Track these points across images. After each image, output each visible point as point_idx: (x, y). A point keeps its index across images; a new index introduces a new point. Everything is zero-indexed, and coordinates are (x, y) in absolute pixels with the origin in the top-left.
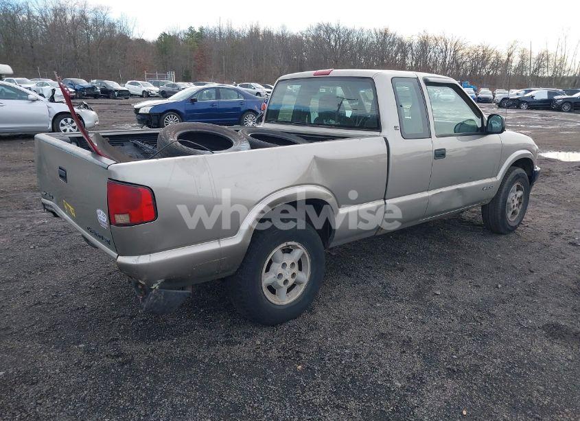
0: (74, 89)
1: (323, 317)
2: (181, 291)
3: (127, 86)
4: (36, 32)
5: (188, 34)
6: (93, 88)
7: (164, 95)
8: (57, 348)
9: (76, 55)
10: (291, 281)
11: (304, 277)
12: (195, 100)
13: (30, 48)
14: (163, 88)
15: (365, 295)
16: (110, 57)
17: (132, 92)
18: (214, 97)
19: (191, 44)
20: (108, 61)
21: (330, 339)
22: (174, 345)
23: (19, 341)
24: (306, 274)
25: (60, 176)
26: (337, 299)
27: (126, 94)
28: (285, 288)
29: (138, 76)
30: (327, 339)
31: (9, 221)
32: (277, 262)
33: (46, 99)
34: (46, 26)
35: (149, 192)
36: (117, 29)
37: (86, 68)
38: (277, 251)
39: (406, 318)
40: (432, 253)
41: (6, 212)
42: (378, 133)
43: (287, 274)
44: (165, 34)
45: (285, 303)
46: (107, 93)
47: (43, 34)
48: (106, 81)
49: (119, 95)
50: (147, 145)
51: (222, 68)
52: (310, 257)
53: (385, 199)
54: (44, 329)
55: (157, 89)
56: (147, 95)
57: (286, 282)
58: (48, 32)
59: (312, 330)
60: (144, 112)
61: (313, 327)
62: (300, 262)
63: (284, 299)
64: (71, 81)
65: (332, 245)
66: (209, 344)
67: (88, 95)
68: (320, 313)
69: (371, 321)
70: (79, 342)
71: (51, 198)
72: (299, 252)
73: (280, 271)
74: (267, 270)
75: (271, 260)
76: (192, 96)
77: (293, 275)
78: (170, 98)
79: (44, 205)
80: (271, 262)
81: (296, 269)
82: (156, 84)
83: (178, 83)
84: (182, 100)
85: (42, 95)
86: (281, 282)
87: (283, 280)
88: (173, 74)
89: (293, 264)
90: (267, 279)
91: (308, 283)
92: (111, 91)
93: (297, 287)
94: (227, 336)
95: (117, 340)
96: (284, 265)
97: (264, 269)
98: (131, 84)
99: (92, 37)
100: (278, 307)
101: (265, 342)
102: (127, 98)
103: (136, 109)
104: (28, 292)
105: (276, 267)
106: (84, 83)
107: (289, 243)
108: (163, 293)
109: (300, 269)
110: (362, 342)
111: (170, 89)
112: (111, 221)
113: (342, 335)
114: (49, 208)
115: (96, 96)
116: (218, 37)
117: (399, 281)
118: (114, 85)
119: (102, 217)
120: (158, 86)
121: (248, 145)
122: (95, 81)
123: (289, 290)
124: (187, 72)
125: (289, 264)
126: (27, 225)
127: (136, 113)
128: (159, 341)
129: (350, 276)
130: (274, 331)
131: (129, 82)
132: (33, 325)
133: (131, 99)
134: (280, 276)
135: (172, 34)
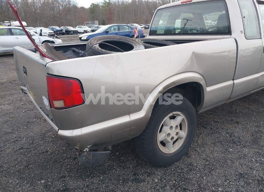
0: (53, 31)
1: (196, 160)
2: (104, 152)
3: (77, 29)
4: (37, 7)
5: (104, 3)
6: (62, 30)
7: (93, 31)
8: (27, 183)
9: (54, 16)
10: (175, 138)
11: (184, 134)
12: (108, 32)
13: (34, 14)
14: (93, 28)
15: (220, 142)
16: (69, 16)
17: (79, 31)
18: (117, 30)
19: (105, 8)
20: (68, 18)
21: (205, 178)
22: (101, 181)
23: (6, 177)
24: (185, 132)
25: (24, 72)
26: (203, 145)
27: (76, 32)
28: (172, 142)
29: (82, 23)
30: (203, 177)
31: (15, 96)
32: (167, 126)
33: (38, 35)
34: (41, 3)
35: (78, 82)
36: (72, 3)
37: (59, 22)
38: (167, 118)
39: (253, 160)
40: (253, 111)
41: (14, 91)
42: (229, 36)
43: (173, 134)
44: (93, 4)
45: (171, 152)
46: (68, 32)
47: (40, 7)
48: (67, 27)
49: (73, 33)
50: (80, 51)
51: (120, 18)
52: (188, 121)
53: (233, 80)
54: (22, 167)
55: (90, 29)
56: (86, 32)
57: (172, 138)
58: (42, 6)
59: (191, 170)
60: (84, 39)
61: (191, 168)
62: (181, 125)
63: (171, 149)
64: (52, 27)
65: (201, 111)
66: (124, 180)
67: (59, 34)
68: (194, 157)
69: (229, 162)
70: (42, 179)
71: (25, 86)
72: (180, 118)
73: (169, 131)
74: (160, 131)
75: (163, 125)
76: (106, 30)
77: (177, 133)
78: (96, 32)
79: (22, 90)
80: (162, 126)
81: (178, 130)
82: (90, 27)
83: (99, 26)
84: (102, 32)
85: (36, 33)
86: (169, 139)
87: (171, 137)
88: (97, 22)
89: (177, 126)
90: (161, 137)
91: (186, 138)
92: (70, 31)
93: (179, 140)
94: (135, 174)
95: (65, 176)
96: (171, 127)
97: (159, 131)
98: (78, 27)
99: (61, 7)
100: (167, 156)
101: (161, 180)
102: (77, 34)
103: (80, 38)
104: (17, 140)
105: (166, 129)
106: (58, 28)
107: (175, 113)
108: (91, 154)
109: (181, 129)
110: (228, 181)
111: (96, 29)
112: (51, 105)
113: (212, 175)
114: (25, 92)
115: (63, 34)
116: (117, 4)
117: (238, 131)
118: (71, 28)
119: (46, 102)
120: (91, 28)
121: (144, 47)
122: (63, 27)
123: (174, 143)
124: (104, 21)
125: (174, 127)
126: (24, 98)
127: (80, 39)
128: (91, 178)
129: (206, 128)
130: (165, 171)
131: (77, 26)
132: (16, 165)
133: (78, 34)
134: (169, 134)
135: (96, 4)
